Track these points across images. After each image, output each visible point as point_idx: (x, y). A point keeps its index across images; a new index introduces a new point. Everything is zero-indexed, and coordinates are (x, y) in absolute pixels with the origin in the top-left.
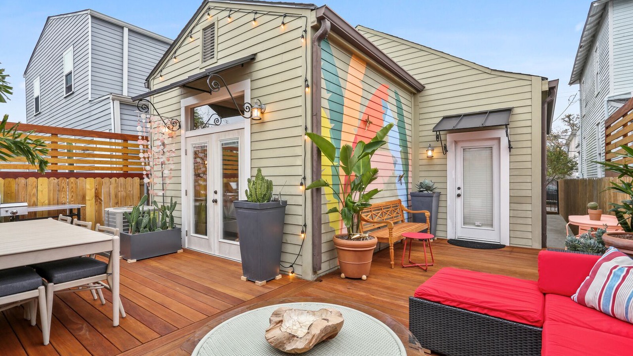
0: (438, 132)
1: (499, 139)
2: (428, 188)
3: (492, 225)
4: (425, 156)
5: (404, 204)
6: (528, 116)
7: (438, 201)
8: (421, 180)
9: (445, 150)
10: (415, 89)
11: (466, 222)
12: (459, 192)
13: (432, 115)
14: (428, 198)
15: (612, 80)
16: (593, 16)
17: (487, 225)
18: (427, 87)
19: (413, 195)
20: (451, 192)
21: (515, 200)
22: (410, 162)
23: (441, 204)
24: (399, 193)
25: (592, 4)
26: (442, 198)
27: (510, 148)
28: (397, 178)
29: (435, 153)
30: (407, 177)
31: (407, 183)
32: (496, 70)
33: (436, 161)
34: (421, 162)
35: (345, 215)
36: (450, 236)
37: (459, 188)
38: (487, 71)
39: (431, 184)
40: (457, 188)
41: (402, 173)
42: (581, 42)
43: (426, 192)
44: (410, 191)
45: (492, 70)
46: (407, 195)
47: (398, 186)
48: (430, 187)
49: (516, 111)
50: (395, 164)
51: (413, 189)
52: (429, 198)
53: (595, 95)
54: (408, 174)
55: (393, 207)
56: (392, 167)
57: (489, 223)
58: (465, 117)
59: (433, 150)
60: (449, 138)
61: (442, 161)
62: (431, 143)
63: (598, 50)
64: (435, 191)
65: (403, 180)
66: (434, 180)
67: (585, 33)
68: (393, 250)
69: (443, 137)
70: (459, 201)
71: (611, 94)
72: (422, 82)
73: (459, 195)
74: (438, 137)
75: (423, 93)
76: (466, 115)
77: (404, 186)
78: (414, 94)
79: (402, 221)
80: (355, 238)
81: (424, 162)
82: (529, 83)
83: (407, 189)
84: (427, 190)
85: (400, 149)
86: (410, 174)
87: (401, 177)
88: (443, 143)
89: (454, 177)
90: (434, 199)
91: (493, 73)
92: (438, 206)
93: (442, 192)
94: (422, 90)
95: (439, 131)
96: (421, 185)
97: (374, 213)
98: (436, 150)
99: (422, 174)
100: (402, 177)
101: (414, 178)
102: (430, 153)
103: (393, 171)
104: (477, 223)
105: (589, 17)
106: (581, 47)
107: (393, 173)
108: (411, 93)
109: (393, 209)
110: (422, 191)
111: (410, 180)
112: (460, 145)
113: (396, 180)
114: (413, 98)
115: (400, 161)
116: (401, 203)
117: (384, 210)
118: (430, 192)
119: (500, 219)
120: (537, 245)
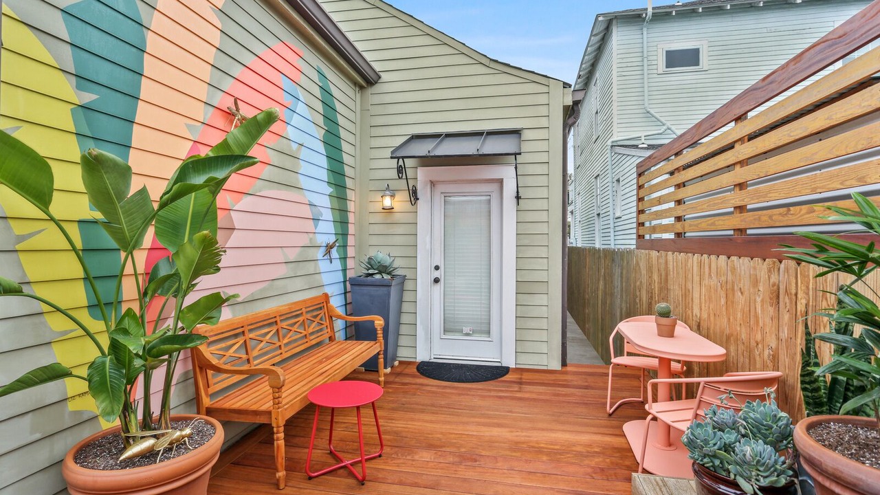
0: (401, 160)
1: (501, 181)
2: (383, 269)
3: (489, 333)
4: (378, 207)
5: (336, 303)
6: (543, 146)
7: (402, 291)
8: (372, 253)
9: (414, 195)
10: (365, 79)
11: (449, 328)
12: (437, 274)
13: (394, 131)
14: (382, 288)
15: (615, 120)
16: (596, 35)
17: (481, 332)
18: (384, 77)
19: (355, 283)
20: (423, 276)
21: (524, 288)
22: (351, 218)
23: (407, 296)
24: (325, 279)
25: (598, 16)
26: (409, 285)
27: (518, 198)
28: (323, 250)
29: (399, 202)
30: (345, 246)
31: (344, 259)
32: (496, 61)
33: (397, 217)
34: (373, 219)
35: (103, 382)
36: (422, 356)
37: (437, 268)
38: (484, 61)
39: (387, 261)
40: (433, 268)
41: (332, 239)
42: (580, 71)
43: (378, 277)
44: (350, 274)
45: (491, 60)
46: (345, 282)
47: (324, 265)
48: (386, 267)
49: (526, 135)
50: (316, 220)
51: (356, 269)
52: (385, 289)
53: (594, 140)
54: (345, 241)
55: (307, 312)
56: (309, 225)
57: (484, 328)
58: (448, 139)
59: (393, 196)
60: (422, 175)
61: (408, 218)
62: (389, 182)
63: (598, 81)
64: (396, 273)
65: (335, 253)
66: (395, 252)
67: (586, 57)
68: (282, 443)
69: (410, 173)
70: (438, 288)
71: (614, 138)
72: (377, 67)
73: (437, 281)
74: (400, 170)
75: (377, 88)
76: (449, 135)
77: (337, 264)
78: (361, 88)
79: (331, 339)
80: (131, 458)
81: (378, 218)
82: (545, 89)
83: (344, 270)
84: (380, 273)
85: (329, 190)
86: (351, 240)
87: (329, 248)
88: (411, 183)
89: (428, 246)
90: (394, 291)
91: (492, 65)
92: (401, 301)
93: (409, 274)
94: (376, 83)
95: (403, 158)
96: (371, 263)
97: (251, 336)
98: (399, 197)
99: (374, 240)
100: (332, 247)
101: (360, 247)
102: (387, 202)
103: (311, 235)
104: (466, 330)
105: (591, 35)
106: (579, 77)
107: (311, 239)
108: (355, 83)
109: (309, 316)
110: (372, 275)
111: (351, 252)
112: (441, 188)
113: (320, 253)
114: (358, 95)
115: (328, 215)
116: (327, 302)
117: (284, 324)
118: (386, 277)
119: (501, 321)
120: (556, 365)
